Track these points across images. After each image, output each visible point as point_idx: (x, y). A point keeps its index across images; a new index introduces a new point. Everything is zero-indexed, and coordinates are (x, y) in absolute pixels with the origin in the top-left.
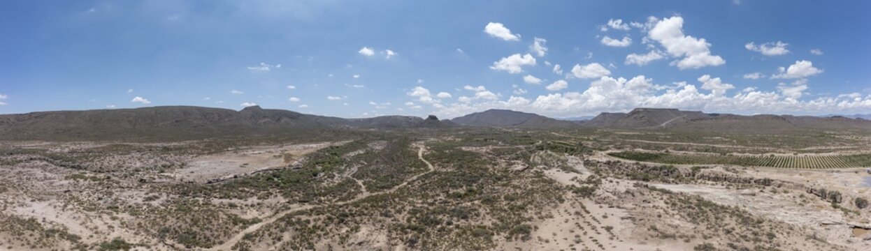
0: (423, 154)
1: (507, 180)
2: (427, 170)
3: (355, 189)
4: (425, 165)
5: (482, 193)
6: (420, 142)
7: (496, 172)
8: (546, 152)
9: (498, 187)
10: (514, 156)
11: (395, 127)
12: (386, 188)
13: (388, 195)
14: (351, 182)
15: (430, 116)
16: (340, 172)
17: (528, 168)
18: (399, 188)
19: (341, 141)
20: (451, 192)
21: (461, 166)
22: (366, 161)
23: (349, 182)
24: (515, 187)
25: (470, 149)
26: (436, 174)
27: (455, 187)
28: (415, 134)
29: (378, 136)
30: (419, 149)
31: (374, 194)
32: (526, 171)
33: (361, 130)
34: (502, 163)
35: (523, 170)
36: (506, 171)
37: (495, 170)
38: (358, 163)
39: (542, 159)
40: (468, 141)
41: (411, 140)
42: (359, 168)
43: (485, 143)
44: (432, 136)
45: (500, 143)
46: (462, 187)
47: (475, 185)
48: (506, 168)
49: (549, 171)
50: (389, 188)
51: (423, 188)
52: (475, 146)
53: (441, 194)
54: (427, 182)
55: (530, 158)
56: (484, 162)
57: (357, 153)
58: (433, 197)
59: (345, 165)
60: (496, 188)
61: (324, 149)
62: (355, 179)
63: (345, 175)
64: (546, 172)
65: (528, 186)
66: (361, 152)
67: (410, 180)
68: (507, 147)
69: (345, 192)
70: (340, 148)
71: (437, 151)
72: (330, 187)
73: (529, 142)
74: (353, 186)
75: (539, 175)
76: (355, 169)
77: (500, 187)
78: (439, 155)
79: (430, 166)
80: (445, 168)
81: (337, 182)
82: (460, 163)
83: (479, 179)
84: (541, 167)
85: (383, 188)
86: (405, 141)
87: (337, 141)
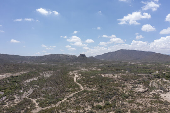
0: (77, 79)
1: (132, 99)
2: (79, 89)
3: (30, 106)
4: (78, 87)
5: (115, 106)
6: (75, 71)
7: (124, 92)
8: (162, 80)
9: (126, 103)
10: (137, 81)
11: (58, 62)
12: (53, 103)
13: (54, 108)
14: (28, 101)
15: (81, 54)
16: (19, 95)
17: (147, 90)
18: (61, 103)
19: (19, 72)
20: (95, 105)
21: (101, 87)
22: (38, 85)
23: (27, 102)
24: (138, 104)
25: (107, 76)
26: (85, 92)
27: (97, 101)
28: (71, 66)
29: (47, 68)
30: (74, 75)
31: (44, 109)
32: (146, 93)
33: (35, 64)
34: (129, 86)
35: (144, 92)
36: (131, 91)
37: (124, 90)
38: (33, 87)
39: (159, 85)
40: (105, 71)
41: (69, 70)
42: (33, 91)
43: (116, 72)
44: (82, 67)
45: (127, 72)
46: (102, 101)
47: (110, 100)
48: (131, 90)
49: (165, 95)
50: (55, 103)
51: (77, 102)
52: (111, 74)
53: (89, 106)
54: (79, 98)
55: (149, 83)
56: (116, 85)
57: (32, 80)
58: (83, 108)
59: (23, 89)
60: (125, 103)
61: (6, 78)
62: (30, 99)
63: (23, 97)
64: (162, 95)
65: (147, 105)
66: (35, 79)
67: (68, 97)
68: (132, 75)
69: (23, 110)
70: (19, 77)
71: (86, 77)
72: (11, 108)
73: (147, 72)
74: (29, 104)
75: (157, 97)
76: (30, 91)
77: (127, 103)
78: (87, 80)
79: (82, 87)
80: (91, 88)
81: (16, 102)
82: (100, 85)
83: (113, 97)
84: (158, 91)
85: (50, 103)
86: (65, 71)
87: (17, 72)
